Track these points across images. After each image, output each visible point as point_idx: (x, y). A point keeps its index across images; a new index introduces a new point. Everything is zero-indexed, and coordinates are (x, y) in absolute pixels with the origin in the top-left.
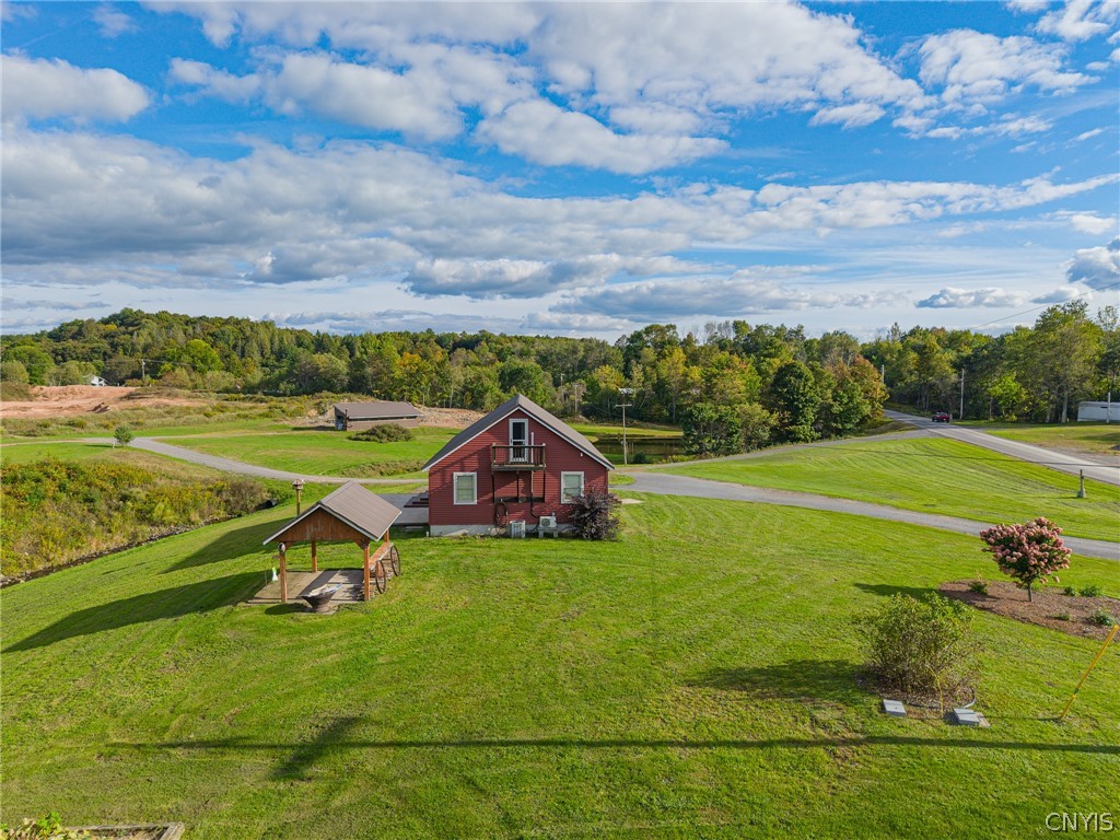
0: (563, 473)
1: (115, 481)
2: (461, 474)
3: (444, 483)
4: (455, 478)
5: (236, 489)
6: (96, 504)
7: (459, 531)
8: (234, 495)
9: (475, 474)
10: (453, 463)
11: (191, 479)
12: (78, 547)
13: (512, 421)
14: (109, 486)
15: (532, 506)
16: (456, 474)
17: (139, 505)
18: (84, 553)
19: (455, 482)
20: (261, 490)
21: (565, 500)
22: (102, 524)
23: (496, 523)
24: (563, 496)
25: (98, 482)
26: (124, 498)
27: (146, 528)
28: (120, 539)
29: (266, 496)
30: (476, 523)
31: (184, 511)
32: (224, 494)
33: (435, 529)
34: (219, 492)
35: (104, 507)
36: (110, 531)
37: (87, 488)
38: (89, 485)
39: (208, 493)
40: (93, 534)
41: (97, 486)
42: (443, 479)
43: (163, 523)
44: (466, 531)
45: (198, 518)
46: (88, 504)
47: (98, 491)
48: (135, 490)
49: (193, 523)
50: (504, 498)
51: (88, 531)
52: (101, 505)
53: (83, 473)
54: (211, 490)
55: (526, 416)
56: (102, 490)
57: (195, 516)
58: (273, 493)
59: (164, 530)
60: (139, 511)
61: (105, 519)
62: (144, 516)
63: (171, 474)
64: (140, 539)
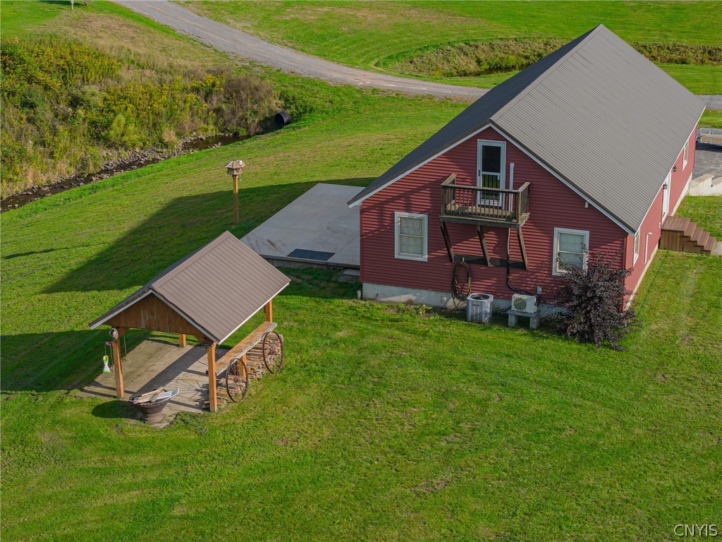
0: (557, 230)
1: (65, 73)
2: (406, 215)
3: (382, 226)
4: (397, 219)
5: (234, 90)
6: (38, 109)
7: (401, 296)
8: (228, 101)
9: (425, 216)
10: (395, 198)
11: (171, 70)
12: (10, 180)
13: (481, 143)
14: (56, 82)
15: (508, 273)
16: (399, 215)
17: (93, 115)
18: (18, 188)
19: (397, 225)
20: (269, 92)
21: (558, 271)
22: (43, 144)
23: (456, 293)
24: (555, 265)
25: (40, 75)
26: (75, 102)
27: (101, 152)
28: (65, 169)
29: (276, 105)
30: (426, 288)
31: (154, 125)
32: (215, 98)
33: (369, 289)
34: (208, 96)
35: (50, 115)
36: (51, 155)
37: (26, 85)
38: (30, 80)
39: (192, 97)
40: (29, 160)
41: (38, 83)
42: (381, 220)
43: (123, 145)
44: (413, 298)
45: (174, 138)
46: (27, 110)
47: (40, 90)
48: (89, 89)
49: (166, 146)
50: (466, 257)
51: (22, 154)
52: (45, 113)
53: (22, 61)
54: (196, 90)
55: (502, 139)
56: (46, 88)
57: (169, 135)
58: (287, 100)
59: (126, 156)
60: (93, 123)
61: (48, 137)
62: (99, 134)
63: (143, 61)
64: (91, 169)
